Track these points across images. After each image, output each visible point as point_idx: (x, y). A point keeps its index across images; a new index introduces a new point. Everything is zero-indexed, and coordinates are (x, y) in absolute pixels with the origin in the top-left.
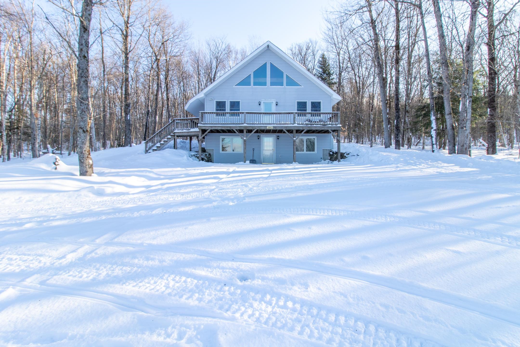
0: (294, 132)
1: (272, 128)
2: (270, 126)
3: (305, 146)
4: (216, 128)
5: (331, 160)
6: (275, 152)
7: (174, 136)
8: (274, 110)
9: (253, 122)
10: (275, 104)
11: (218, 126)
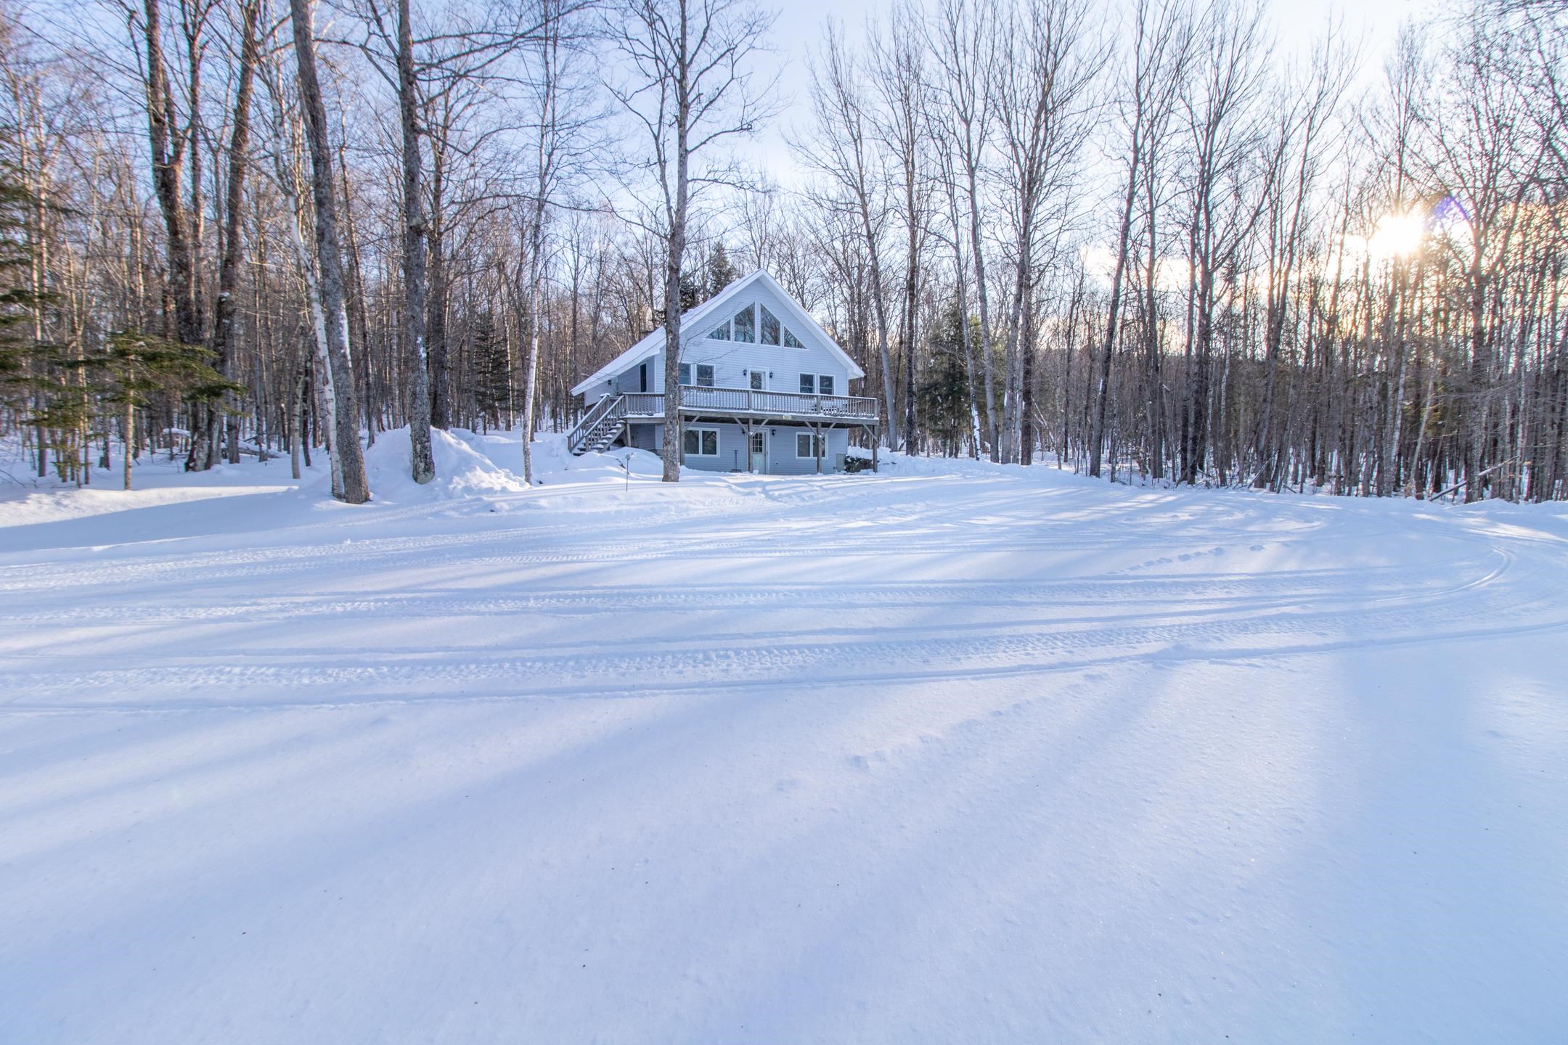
0: (819, 425)
1: (790, 419)
2: (787, 416)
3: (810, 447)
4: (709, 415)
5: (848, 470)
6: (768, 456)
7: (625, 424)
8: (767, 385)
9: (761, 406)
10: (768, 375)
11: (712, 412)
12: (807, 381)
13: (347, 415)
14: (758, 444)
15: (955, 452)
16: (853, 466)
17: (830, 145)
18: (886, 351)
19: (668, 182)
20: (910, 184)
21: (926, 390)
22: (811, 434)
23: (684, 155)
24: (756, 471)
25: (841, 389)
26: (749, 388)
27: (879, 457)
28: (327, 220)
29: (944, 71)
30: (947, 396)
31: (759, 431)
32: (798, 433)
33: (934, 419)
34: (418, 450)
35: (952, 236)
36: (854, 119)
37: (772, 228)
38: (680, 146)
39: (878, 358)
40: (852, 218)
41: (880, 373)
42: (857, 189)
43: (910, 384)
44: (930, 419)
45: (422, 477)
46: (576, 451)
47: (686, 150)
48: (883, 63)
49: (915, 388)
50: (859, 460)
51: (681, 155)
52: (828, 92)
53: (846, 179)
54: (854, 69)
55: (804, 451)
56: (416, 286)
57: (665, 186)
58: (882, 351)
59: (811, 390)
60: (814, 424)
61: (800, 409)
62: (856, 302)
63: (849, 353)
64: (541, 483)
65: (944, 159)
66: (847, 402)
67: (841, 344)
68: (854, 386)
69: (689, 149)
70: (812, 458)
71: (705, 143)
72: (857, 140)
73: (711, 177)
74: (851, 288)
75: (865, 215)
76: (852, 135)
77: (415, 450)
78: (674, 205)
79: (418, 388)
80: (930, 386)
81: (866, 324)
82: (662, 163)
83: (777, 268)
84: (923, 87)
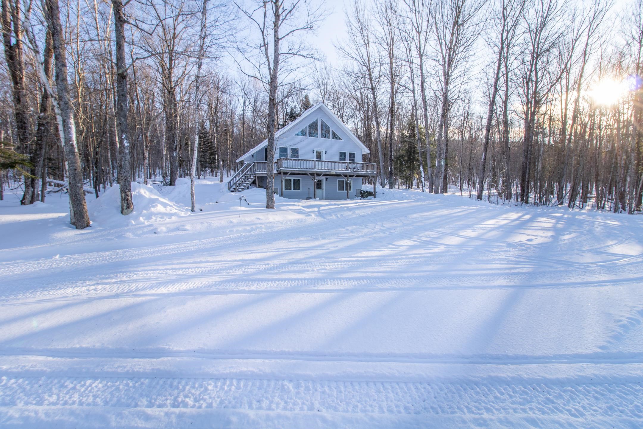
0: (348, 176)
1: (334, 173)
2: (333, 172)
3: (344, 186)
4: (295, 172)
5: (362, 196)
6: (324, 191)
7: (255, 177)
8: (324, 157)
9: (321, 167)
10: (324, 153)
11: (297, 170)
12: (342, 155)
13: (74, 178)
14: (319, 185)
15: (411, 186)
16: (364, 195)
17: (354, 47)
18: (380, 141)
19: (269, 55)
20: (391, 63)
21: (398, 158)
22: (345, 180)
23: (277, 41)
24: (318, 199)
25: (359, 159)
26: (315, 159)
27: (376, 190)
28: (60, 67)
29: (408, 9)
30: (407, 161)
31: (320, 179)
32: (338, 180)
33: (401, 171)
34: (123, 197)
35: (411, 87)
36: (365, 34)
37: (329, 88)
38: (275, 36)
39: (376, 143)
40: (364, 81)
41: (377, 150)
42: (367, 67)
43: (391, 156)
44: (400, 171)
45: (125, 211)
46: (232, 189)
47: (278, 38)
48: (379, 8)
49: (393, 158)
50: (367, 192)
51: (275, 41)
52: (354, 23)
53: (362, 63)
54: (366, 11)
55: (341, 188)
56: (122, 106)
57: (267, 57)
58: (378, 140)
59: (345, 160)
60: (346, 176)
61: (340, 168)
62: (367, 119)
63: (363, 142)
64: (201, 210)
65: (408, 51)
66: (361, 165)
67: (360, 138)
68: (365, 157)
69: (280, 37)
70: (345, 191)
71: (288, 35)
72: (367, 44)
73: (291, 52)
74: (364, 113)
75: (371, 79)
76: (365, 42)
77: (122, 197)
78: (272, 66)
79: (123, 163)
80: (400, 157)
81: (371, 129)
82: (266, 46)
83: (331, 105)
84: (398, 17)
